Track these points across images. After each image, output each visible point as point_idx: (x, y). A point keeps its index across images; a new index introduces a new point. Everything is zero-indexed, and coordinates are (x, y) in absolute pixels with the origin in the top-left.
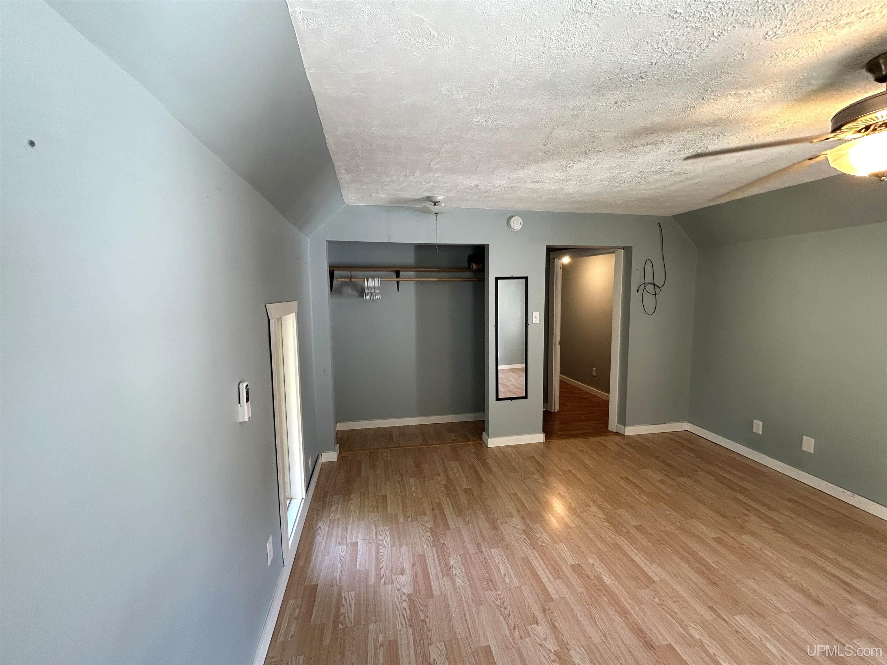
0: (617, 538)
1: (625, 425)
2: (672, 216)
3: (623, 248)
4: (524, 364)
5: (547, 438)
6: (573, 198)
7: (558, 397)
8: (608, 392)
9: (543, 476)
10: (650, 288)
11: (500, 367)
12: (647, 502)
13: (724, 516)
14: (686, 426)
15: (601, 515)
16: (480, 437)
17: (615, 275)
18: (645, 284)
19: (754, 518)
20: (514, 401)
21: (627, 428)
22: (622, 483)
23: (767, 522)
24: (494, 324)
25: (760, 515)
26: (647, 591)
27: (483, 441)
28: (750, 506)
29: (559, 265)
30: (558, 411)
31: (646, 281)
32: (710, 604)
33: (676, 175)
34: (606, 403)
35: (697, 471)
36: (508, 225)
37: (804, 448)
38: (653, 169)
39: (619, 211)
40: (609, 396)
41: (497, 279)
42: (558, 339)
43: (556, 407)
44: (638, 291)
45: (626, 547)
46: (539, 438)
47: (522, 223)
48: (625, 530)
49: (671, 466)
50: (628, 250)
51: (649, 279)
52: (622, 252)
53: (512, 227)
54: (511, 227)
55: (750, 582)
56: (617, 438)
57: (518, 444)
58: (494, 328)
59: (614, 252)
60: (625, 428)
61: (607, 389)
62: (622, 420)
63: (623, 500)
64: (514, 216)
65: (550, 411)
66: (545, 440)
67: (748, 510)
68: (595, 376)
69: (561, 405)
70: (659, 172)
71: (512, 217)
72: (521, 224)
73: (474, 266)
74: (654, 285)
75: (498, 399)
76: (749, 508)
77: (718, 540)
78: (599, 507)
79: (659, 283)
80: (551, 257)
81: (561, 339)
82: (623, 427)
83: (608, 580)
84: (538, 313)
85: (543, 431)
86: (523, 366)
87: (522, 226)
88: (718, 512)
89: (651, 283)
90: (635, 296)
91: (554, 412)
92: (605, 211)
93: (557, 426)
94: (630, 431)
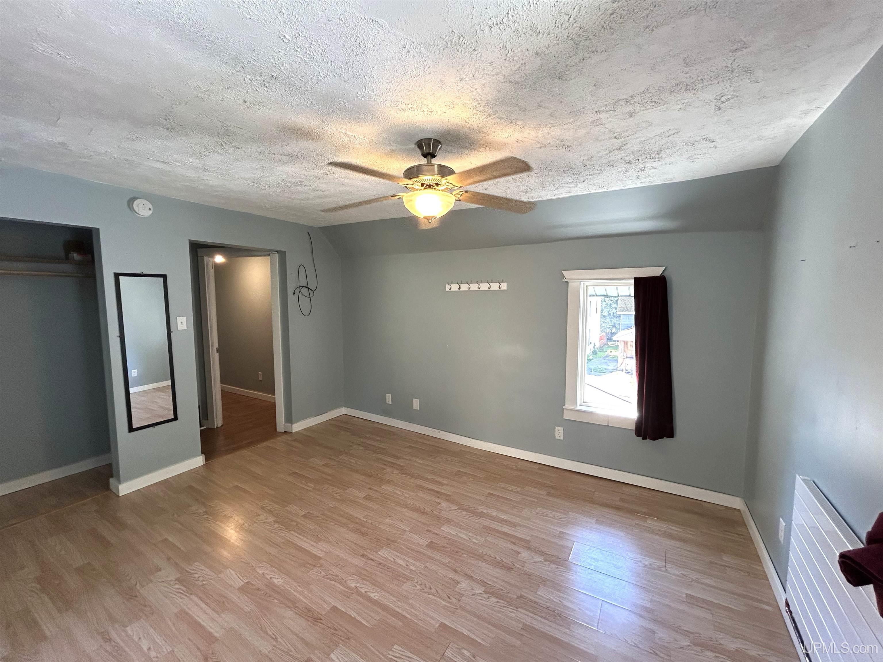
0: (287, 534)
1: (292, 424)
2: (319, 228)
3: (278, 252)
4: (170, 381)
5: (207, 459)
6: (217, 191)
7: (221, 410)
8: (274, 394)
9: (203, 504)
10: (305, 291)
11: (132, 390)
12: (314, 489)
13: (371, 476)
14: (343, 411)
15: (271, 519)
16: (107, 487)
17: (272, 278)
18: (300, 288)
19: (389, 470)
20: (157, 427)
21: (294, 425)
22: (290, 479)
23: (397, 469)
24: (118, 334)
25: (393, 465)
26: (315, 570)
27: (111, 490)
28: (386, 461)
29: (211, 264)
30: (222, 426)
31: (301, 285)
32: (362, 552)
33: (314, 190)
34: (273, 406)
35: (351, 446)
36: (131, 210)
37: (414, 408)
38: (294, 180)
39: (270, 215)
40: (275, 398)
41: (117, 276)
42: (216, 345)
43: (218, 420)
44: (294, 294)
45: (296, 539)
46: (199, 461)
47: (152, 208)
48: (295, 524)
49: (332, 449)
50: (282, 255)
51: (303, 283)
52: (277, 255)
53: (137, 212)
54: (134, 210)
55: (388, 520)
56: (285, 437)
57: (167, 477)
58: (118, 339)
59: (269, 255)
60: (292, 426)
61: (273, 392)
62: (289, 419)
63: (292, 495)
64: (138, 198)
65: (213, 427)
66: (206, 462)
67: (385, 465)
68: (261, 381)
69: (224, 418)
70: (299, 184)
71: (135, 199)
72: (150, 209)
73: (76, 256)
74: (309, 288)
75: (131, 429)
76: (385, 463)
77: (368, 498)
78: (270, 512)
79: (312, 286)
80: (199, 254)
81: (219, 346)
82: (290, 425)
83: (278, 581)
84: (185, 318)
85: (202, 453)
86: (169, 383)
87: (152, 213)
88: (365, 475)
89: (305, 287)
90: (291, 299)
91: (217, 427)
92: (256, 212)
93: (221, 441)
94: (297, 427)
